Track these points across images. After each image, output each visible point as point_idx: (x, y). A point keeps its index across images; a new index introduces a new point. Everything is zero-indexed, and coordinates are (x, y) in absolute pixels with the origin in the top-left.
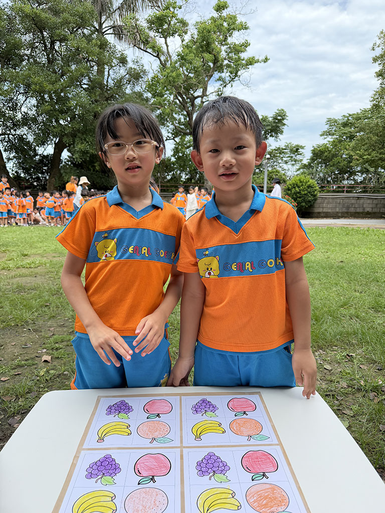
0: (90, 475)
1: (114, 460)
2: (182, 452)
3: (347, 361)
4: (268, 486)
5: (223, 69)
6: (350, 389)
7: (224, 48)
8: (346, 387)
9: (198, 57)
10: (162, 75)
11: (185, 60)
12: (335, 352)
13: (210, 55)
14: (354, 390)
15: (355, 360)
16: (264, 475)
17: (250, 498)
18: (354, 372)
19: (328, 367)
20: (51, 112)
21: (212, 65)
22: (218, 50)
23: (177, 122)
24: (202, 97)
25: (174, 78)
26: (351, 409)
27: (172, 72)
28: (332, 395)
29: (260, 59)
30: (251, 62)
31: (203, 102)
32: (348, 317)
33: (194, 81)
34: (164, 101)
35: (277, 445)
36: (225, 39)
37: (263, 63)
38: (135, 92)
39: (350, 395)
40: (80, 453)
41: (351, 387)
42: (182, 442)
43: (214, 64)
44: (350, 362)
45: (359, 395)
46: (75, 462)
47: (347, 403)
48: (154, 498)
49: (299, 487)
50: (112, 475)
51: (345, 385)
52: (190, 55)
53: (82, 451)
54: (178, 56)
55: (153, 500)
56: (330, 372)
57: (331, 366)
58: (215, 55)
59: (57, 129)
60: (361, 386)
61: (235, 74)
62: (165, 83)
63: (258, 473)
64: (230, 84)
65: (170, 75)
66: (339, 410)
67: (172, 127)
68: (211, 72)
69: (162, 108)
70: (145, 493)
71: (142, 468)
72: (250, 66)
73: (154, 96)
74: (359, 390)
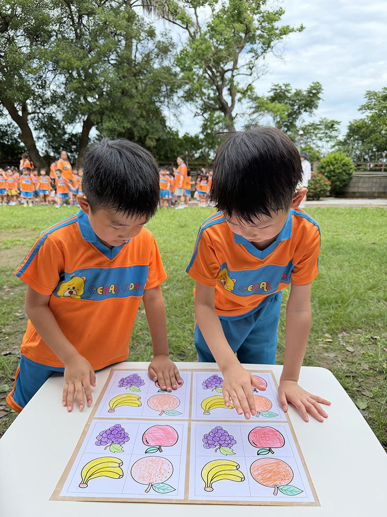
0: (100, 443)
1: (123, 430)
2: (190, 424)
3: (371, 343)
4: (273, 461)
5: (255, 40)
6: (372, 371)
7: (256, 17)
8: (368, 369)
9: (229, 27)
10: (191, 48)
11: (215, 31)
12: (359, 335)
13: (242, 25)
14: (375, 372)
15: (379, 343)
16: (270, 450)
17: (254, 471)
18: (377, 355)
19: (350, 349)
20: (79, 90)
21: (243, 35)
22: (250, 19)
23: (206, 97)
24: (232, 70)
25: (203, 51)
26: (371, 391)
27: (201, 44)
28: (353, 376)
29: (295, 28)
30: (285, 31)
31: (233, 76)
32: (376, 300)
33: (224, 54)
34: (193, 76)
35: (286, 422)
36: (258, 7)
37: (298, 32)
38: (163, 67)
39: (371, 377)
40: (92, 421)
41: (373, 369)
42: (190, 415)
43: (246, 34)
44: (374, 345)
45: (381, 377)
46: (85, 430)
47: (367, 385)
48: (160, 467)
49: (305, 463)
50: (121, 444)
51: (366, 367)
52: (221, 25)
53: (93, 420)
54: (208, 27)
55: (159, 468)
56: (352, 354)
57: (354, 348)
58: (246, 25)
59: (85, 107)
60: (384, 368)
61: (267, 45)
62: (194, 56)
63: (264, 448)
64: (262, 57)
65: (199, 47)
66: (358, 391)
67: (201, 102)
68: (242, 43)
69: (191, 83)
70: (152, 461)
71: (150, 438)
72: (284, 36)
73: (183, 70)
74: (381, 372)
